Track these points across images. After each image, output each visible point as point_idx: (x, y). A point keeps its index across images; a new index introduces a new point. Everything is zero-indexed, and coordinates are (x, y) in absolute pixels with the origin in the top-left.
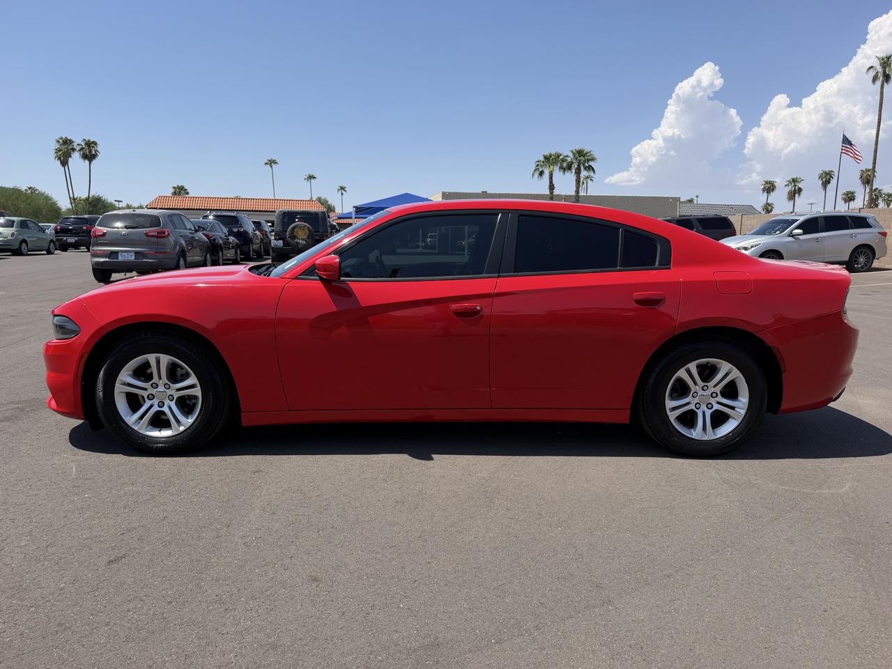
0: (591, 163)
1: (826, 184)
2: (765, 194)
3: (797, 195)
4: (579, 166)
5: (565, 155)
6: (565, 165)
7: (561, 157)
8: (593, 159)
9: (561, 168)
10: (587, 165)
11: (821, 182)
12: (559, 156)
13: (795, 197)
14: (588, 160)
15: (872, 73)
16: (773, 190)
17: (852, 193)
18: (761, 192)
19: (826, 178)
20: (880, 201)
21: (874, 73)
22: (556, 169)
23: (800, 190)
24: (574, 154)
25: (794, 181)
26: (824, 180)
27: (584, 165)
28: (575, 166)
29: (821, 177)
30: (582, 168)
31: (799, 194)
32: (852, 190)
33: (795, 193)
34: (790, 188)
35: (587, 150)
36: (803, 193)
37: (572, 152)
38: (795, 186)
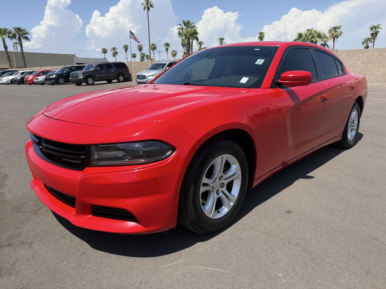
0: (27, 35)
1: (126, 50)
2: (104, 54)
3: (116, 55)
4: (19, 36)
5: (10, 30)
6: (11, 35)
7: (8, 31)
8: (27, 33)
9: (9, 37)
10: (24, 36)
11: (124, 50)
12: (6, 30)
13: (115, 55)
14: (25, 34)
15: (143, 6)
16: (106, 52)
17: (135, 54)
18: (102, 53)
19: (126, 48)
20: (145, 58)
21: (144, 6)
22: (7, 37)
23: (117, 53)
24: (15, 30)
25: (114, 49)
26: (125, 48)
27: (22, 36)
28: (17, 36)
29: (124, 47)
30: (22, 38)
31: (117, 54)
32: (135, 53)
33: (115, 54)
34: (113, 52)
35: (22, 28)
36: (118, 54)
37: (14, 28)
38: (115, 51)
